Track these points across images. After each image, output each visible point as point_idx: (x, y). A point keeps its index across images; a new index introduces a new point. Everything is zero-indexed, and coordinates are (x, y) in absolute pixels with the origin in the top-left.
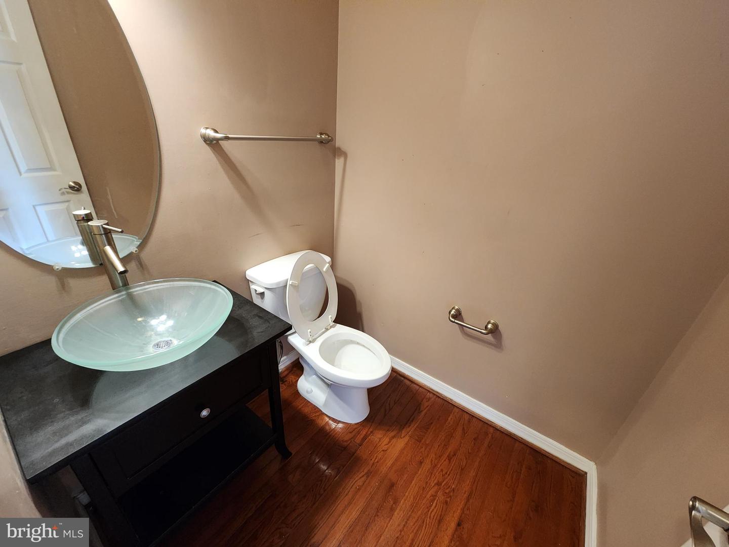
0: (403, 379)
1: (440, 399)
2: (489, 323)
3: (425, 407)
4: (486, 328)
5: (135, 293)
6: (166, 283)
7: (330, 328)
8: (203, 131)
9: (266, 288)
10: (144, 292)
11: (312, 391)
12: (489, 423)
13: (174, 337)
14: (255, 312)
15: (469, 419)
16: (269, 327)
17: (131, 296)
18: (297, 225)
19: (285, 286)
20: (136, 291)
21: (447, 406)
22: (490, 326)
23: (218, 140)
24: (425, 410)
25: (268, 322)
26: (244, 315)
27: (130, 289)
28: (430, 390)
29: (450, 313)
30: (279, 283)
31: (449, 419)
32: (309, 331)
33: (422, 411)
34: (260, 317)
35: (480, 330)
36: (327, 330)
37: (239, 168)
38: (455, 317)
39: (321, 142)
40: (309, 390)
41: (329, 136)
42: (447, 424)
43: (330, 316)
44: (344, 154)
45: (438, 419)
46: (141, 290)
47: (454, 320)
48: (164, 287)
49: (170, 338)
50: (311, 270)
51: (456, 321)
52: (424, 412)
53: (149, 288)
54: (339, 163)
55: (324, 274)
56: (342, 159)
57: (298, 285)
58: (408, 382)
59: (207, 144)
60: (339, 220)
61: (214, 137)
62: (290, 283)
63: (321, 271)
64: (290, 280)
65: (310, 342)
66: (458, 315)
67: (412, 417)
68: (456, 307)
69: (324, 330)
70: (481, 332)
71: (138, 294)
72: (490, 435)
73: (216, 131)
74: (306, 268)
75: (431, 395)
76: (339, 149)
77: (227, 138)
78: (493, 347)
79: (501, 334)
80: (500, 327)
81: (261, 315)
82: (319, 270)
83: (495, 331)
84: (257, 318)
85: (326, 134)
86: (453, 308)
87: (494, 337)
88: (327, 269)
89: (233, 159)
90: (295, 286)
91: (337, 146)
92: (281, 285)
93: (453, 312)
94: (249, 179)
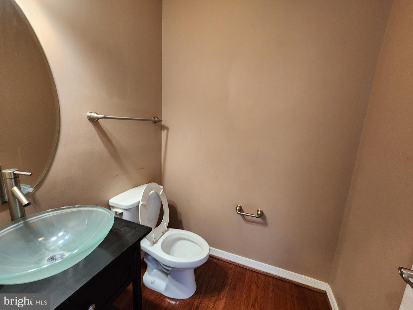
0: (212, 259)
1: (237, 267)
2: (258, 211)
3: (230, 274)
4: (257, 214)
5: (31, 222)
6: (54, 212)
7: (166, 232)
8: (89, 114)
9: (125, 209)
10: (39, 220)
11: (155, 281)
12: (269, 275)
13: (64, 250)
14: (124, 223)
15: (257, 276)
16: (136, 231)
17: (26, 224)
18: (141, 169)
19: (137, 206)
20: (32, 220)
21: (243, 270)
22: (259, 213)
23: (98, 118)
24: (231, 276)
25: (135, 228)
26: (116, 227)
27: (27, 219)
28: (231, 263)
29: (236, 209)
30: (133, 205)
31: (246, 278)
32: (153, 235)
33: (229, 277)
34: (128, 226)
35: (255, 216)
36: (163, 233)
37: (109, 135)
38: (240, 211)
39: (155, 122)
40: (153, 281)
41: (159, 119)
42: (245, 282)
43: (165, 224)
44: (167, 129)
45: (240, 280)
46: (36, 219)
47: (240, 213)
48: (56, 214)
49: (61, 252)
50: (153, 194)
51: (241, 213)
52: (230, 278)
53: (43, 216)
54: (164, 133)
55: (160, 196)
56: (166, 131)
57: (146, 205)
58: (216, 260)
59: (91, 121)
60: (164, 165)
61: (97, 117)
62: (141, 203)
63: (159, 194)
64: (141, 201)
65: (154, 243)
66: (241, 210)
67: (224, 283)
68: (239, 205)
69: (161, 234)
70: (255, 217)
71: (32, 222)
72: (271, 283)
73: (97, 114)
74: (150, 193)
75: (232, 266)
76: (164, 126)
77: (105, 118)
78: (262, 225)
79: (265, 217)
80: (264, 213)
81: (128, 225)
82: (158, 194)
83: (262, 215)
84: (126, 227)
85: (157, 118)
86: (237, 206)
87: (262, 219)
88: (162, 193)
89: (105, 130)
90: (145, 205)
91: (162, 124)
92: (134, 206)
93: (238, 208)
94: (114, 142)
